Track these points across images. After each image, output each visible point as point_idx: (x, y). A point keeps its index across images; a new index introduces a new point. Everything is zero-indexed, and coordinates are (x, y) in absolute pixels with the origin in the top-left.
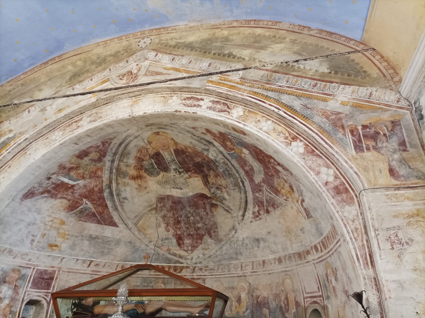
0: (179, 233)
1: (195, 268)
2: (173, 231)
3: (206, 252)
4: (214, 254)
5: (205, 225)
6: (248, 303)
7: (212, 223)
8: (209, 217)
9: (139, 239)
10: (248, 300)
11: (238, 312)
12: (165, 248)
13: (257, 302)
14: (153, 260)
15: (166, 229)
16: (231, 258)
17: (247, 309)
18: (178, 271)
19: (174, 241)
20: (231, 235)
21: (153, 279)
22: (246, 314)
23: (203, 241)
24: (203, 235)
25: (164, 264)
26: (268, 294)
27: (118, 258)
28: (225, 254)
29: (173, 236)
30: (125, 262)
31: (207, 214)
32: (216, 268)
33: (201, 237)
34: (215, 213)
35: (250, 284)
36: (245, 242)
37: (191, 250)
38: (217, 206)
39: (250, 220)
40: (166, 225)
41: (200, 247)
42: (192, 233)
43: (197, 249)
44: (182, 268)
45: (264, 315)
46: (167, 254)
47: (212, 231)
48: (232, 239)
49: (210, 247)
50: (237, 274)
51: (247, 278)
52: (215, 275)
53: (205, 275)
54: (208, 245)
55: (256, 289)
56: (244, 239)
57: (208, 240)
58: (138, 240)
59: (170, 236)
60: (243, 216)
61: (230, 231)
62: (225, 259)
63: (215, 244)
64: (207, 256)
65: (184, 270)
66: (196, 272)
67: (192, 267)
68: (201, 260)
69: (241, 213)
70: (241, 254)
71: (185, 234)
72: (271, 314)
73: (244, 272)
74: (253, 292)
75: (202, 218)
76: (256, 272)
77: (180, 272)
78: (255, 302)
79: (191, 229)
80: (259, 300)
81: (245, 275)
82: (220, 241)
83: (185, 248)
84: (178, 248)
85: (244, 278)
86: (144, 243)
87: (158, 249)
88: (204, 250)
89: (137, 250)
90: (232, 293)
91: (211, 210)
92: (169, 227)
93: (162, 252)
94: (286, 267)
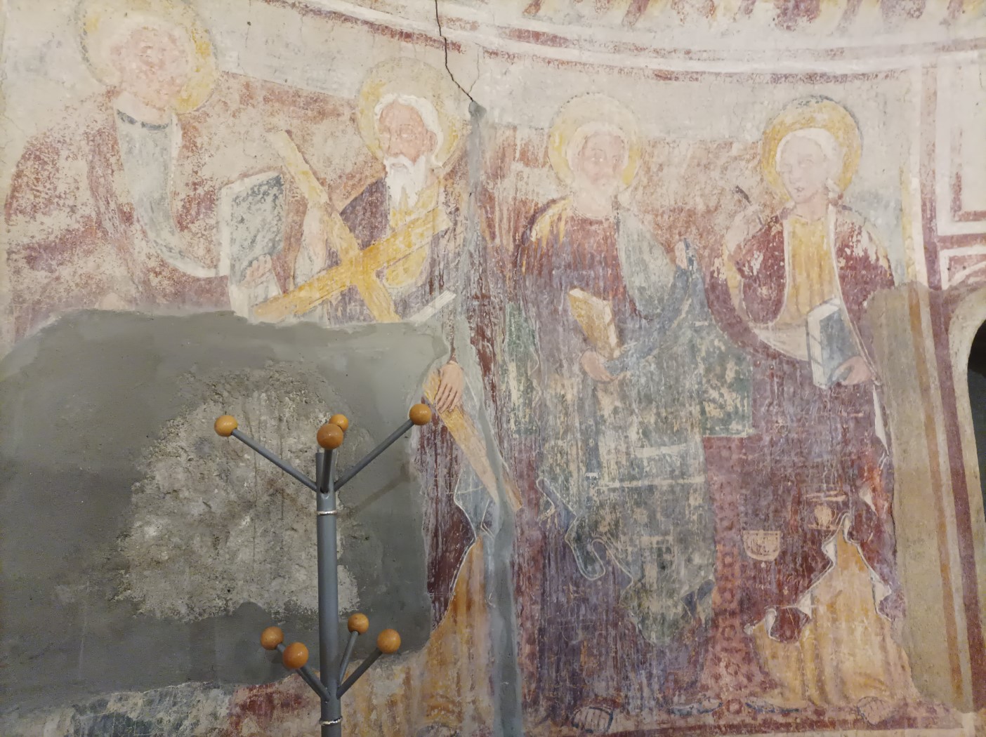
6: (448, 247)
10: (444, 223)
11: (348, 296)
13: (522, 245)
17: (433, 284)
22: (422, 316)
26: (616, 205)
35: (477, 111)
45: (577, 329)
55: (526, 158)
72: (630, 325)
73: (454, 9)
74: (498, 173)
76: (554, 40)
78: (505, 241)
80: (541, 230)
81: (452, 34)
85: (435, 56)
90: (300, 140)
94: (834, 54)
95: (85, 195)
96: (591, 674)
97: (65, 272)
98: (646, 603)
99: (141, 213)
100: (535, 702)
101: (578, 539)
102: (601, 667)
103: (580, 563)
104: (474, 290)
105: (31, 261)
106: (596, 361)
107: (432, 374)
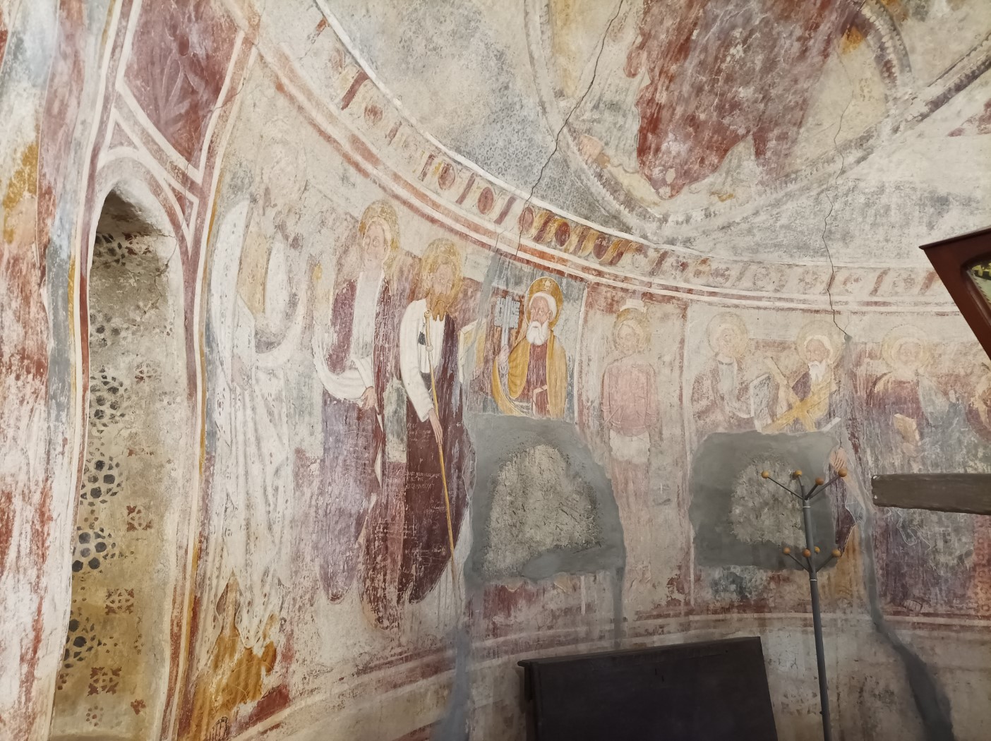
0: (662, 97)
1: (664, 256)
2: (647, 81)
3: (719, 206)
4: (745, 219)
5: (766, 98)
6: (836, 398)
7: (791, 99)
8: (801, 68)
9: (532, 57)
10: (834, 387)
11: (796, 421)
12: (592, 148)
13: (870, 395)
14: (543, 183)
15: (630, 58)
16: (798, 248)
17: (831, 415)
18: (608, 256)
19: (633, 126)
20: (837, 166)
21: (527, 269)
22: (827, 428)
23: (726, 160)
24: (736, 139)
25: (571, 216)
26: (917, 374)
27: (441, 121)
28: (782, 227)
29: (637, 105)
30: (458, 150)
31: (804, 52)
32: (734, 273)
33: (724, 144)
34: (832, 61)
35: (848, 338)
36: (884, 200)
37: (672, 186)
38: (865, 35)
39: (957, 125)
40: (640, 39)
41: (707, 181)
42: (702, 117)
43: (694, 186)
44: (622, 249)
45: (899, 432)
46: (590, 173)
47: (776, 132)
48: (832, 181)
49: (740, 192)
50: (804, 301)
51: (842, 321)
52: (725, 296)
53: (690, 291)
54: (735, 182)
55: (871, 356)
56: (881, 190)
57: (745, 163)
58: (527, 59)
59: (631, 99)
60: (937, 104)
61: (844, 148)
62: (778, 246)
63: (762, 183)
64: (720, 221)
65: (627, 258)
66: (664, 273)
67: (656, 250)
68: (692, 234)
69: (937, 90)
70: (846, 237)
71: (679, 110)
72: (926, 430)
73: (835, 298)
74: (858, 364)
75: (770, 65)
76: (884, 304)
77: (611, 263)
78: (862, 394)
79: (705, 99)
80: (879, 387)
81: (836, 308)
82: (788, 178)
83: (656, 172)
84: (633, 162)
85: (829, 318)
86: (539, 91)
87: (570, 139)
88: (715, 199)
89: (508, 109)
90: (776, 360)
91: (828, 41)
92: (644, 55)
93: (580, 158)
95: (711, 392)
96: (911, 586)
97: (708, 420)
98: (937, 557)
99: (726, 397)
100: (885, 595)
101: (903, 527)
102: (916, 583)
103: (904, 537)
104: (849, 416)
105: (699, 417)
106: (910, 448)
107: (832, 453)
